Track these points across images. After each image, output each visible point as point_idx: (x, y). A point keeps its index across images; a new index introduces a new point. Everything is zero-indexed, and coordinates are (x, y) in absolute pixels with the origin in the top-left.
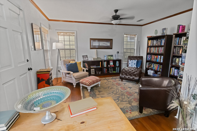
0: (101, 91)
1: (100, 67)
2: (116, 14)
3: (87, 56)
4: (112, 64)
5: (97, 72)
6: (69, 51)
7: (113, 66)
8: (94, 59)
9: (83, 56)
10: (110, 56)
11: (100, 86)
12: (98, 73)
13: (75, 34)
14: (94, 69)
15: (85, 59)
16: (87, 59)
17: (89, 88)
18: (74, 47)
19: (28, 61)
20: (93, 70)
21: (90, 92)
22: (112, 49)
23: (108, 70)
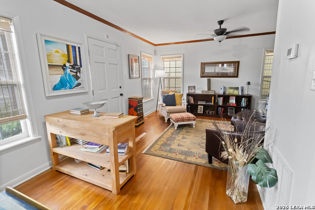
0: (190, 132)
1: (213, 103)
2: (220, 26)
3: (194, 87)
4: (233, 101)
5: (207, 111)
6: (174, 80)
7: (235, 105)
8: (202, 91)
9: (189, 87)
10: (232, 88)
11: (194, 127)
12: (209, 113)
13: (181, 59)
14: (203, 107)
15: (190, 91)
16: (193, 91)
17: (176, 125)
18: (180, 75)
19: (120, 87)
20: (201, 108)
21: (177, 130)
22: (237, 76)
23: (225, 111)
